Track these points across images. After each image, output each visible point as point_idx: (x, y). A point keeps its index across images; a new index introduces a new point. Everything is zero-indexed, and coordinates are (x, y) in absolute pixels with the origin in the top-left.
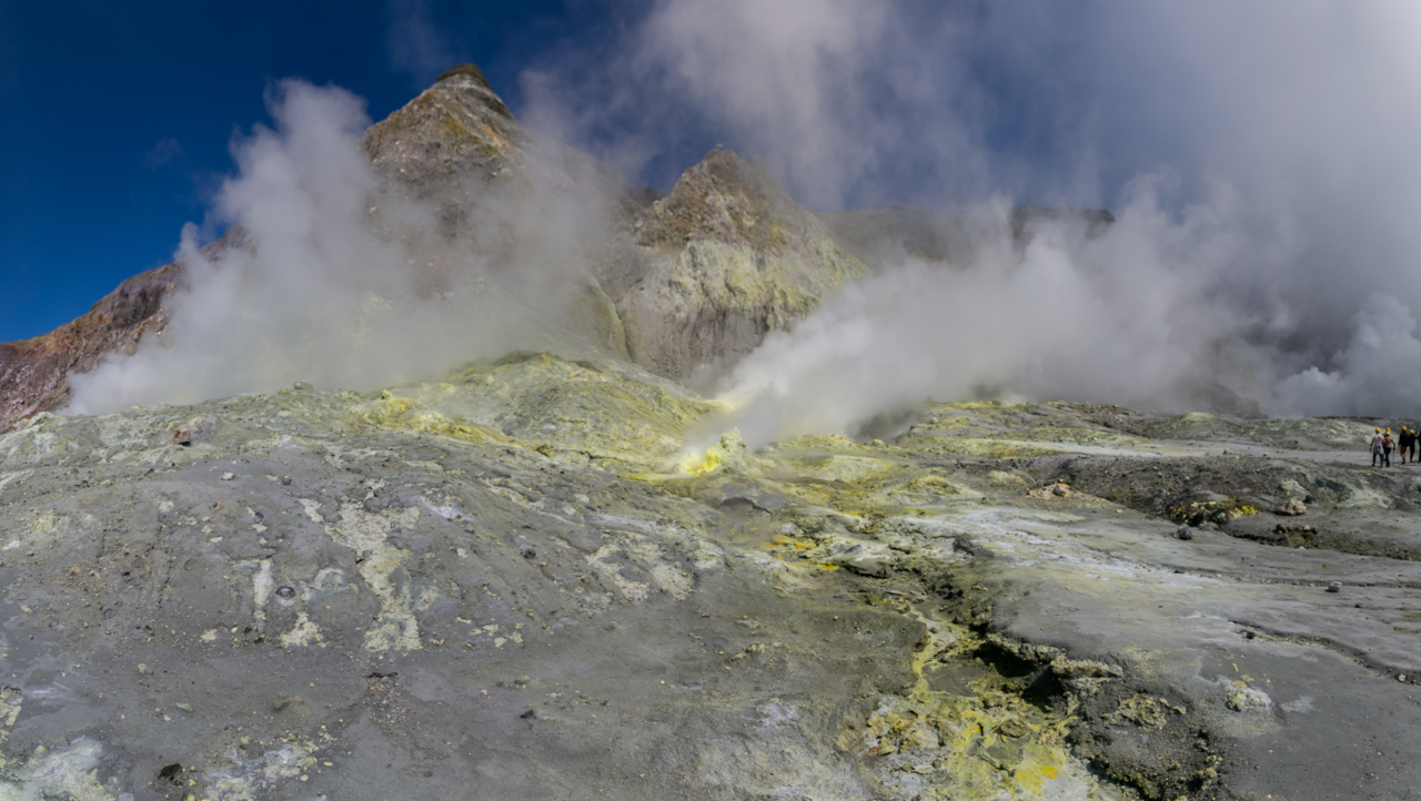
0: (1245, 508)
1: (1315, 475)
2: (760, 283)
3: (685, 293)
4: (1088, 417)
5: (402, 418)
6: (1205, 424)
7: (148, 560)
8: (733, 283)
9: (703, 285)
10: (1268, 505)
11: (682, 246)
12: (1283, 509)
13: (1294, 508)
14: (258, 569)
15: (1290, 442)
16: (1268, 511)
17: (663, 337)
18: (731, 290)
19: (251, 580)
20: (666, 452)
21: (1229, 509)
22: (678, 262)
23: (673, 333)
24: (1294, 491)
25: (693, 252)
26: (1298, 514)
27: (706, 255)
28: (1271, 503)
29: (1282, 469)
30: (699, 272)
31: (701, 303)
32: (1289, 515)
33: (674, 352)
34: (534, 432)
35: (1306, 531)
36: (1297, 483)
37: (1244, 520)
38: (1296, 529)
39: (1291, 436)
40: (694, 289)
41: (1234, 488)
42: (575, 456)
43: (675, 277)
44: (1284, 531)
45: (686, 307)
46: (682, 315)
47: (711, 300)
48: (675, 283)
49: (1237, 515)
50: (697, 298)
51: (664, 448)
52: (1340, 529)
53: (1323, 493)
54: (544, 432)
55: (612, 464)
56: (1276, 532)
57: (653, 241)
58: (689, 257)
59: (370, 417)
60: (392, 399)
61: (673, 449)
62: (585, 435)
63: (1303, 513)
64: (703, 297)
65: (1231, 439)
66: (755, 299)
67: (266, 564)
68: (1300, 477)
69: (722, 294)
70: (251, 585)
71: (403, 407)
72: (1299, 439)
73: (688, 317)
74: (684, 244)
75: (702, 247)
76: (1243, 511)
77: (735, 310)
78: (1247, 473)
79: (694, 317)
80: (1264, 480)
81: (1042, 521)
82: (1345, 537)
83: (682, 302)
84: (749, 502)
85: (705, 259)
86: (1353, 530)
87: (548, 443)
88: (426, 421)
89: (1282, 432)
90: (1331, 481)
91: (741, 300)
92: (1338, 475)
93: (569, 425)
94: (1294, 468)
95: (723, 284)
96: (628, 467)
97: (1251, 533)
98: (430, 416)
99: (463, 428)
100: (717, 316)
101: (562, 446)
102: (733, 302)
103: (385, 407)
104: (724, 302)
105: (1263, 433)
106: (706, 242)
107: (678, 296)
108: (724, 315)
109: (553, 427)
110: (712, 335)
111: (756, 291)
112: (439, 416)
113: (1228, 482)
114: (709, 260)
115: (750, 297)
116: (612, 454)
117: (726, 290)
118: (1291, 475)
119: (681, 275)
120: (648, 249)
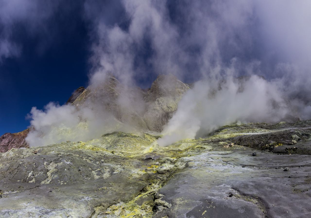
0: (279, 144)
1: (302, 133)
2: (175, 104)
3: (158, 111)
4: (258, 126)
5: (83, 147)
6: (284, 124)
7: (14, 171)
8: (168, 106)
9: (162, 108)
10: (286, 142)
11: (155, 100)
12: (290, 143)
13: (293, 142)
14: (31, 172)
15: (304, 126)
16: (286, 144)
17: (155, 122)
18: (168, 107)
19: (29, 173)
20: (142, 149)
21: (274, 145)
22: (155, 104)
23: (157, 120)
24: (296, 137)
25: (158, 101)
26: (294, 144)
27: (161, 101)
28: (288, 142)
29: (293, 132)
30: (160, 105)
31: (162, 112)
32: (292, 144)
33: (158, 125)
34: (112, 148)
35: (294, 149)
36: (297, 135)
37: (278, 148)
38: (292, 149)
39: (304, 124)
40: (160, 109)
41: (279, 139)
42: (119, 153)
43: (155, 108)
44: (288, 150)
45: (159, 114)
46: (158, 116)
47: (164, 111)
48: (155, 109)
49: (277, 146)
50: (161, 112)
51: (142, 148)
52: (304, 147)
53: (304, 137)
54: (114, 148)
55: (126, 154)
56: (286, 150)
57: (149, 101)
58: (157, 102)
59: (77, 147)
60: (82, 143)
61: (144, 148)
62: (122, 148)
63: (296, 144)
64: (162, 111)
65: (290, 127)
66: (174, 108)
67: (32, 171)
68: (298, 134)
69: (166, 109)
70: (28, 174)
71: (84, 144)
72: (306, 125)
73: (160, 116)
74: (156, 100)
75: (160, 99)
76: (279, 145)
77: (170, 112)
78: (283, 135)
79: (161, 116)
80: (288, 136)
81: (219, 154)
82: (305, 149)
83: (158, 113)
84: (151, 159)
85: (161, 102)
86: (307, 147)
87: (114, 150)
88: (88, 147)
89: (302, 124)
90: (306, 134)
91: (171, 109)
92: (309, 132)
93: (120, 146)
94: (296, 132)
95: (166, 106)
96: (129, 154)
97: (279, 151)
98: (89, 146)
99: (95, 148)
100: (166, 114)
101: (117, 151)
102: (169, 110)
103: (80, 145)
104: (167, 111)
105: (297, 124)
106: (161, 98)
107: (156, 112)
108: (168, 114)
109: (116, 147)
110: (166, 119)
111: (174, 106)
112: (91, 146)
113: (278, 138)
114: (162, 102)
115: (173, 108)
116: (126, 152)
117: (167, 108)
118: (295, 133)
119: (156, 107)
120: (148, 103)
